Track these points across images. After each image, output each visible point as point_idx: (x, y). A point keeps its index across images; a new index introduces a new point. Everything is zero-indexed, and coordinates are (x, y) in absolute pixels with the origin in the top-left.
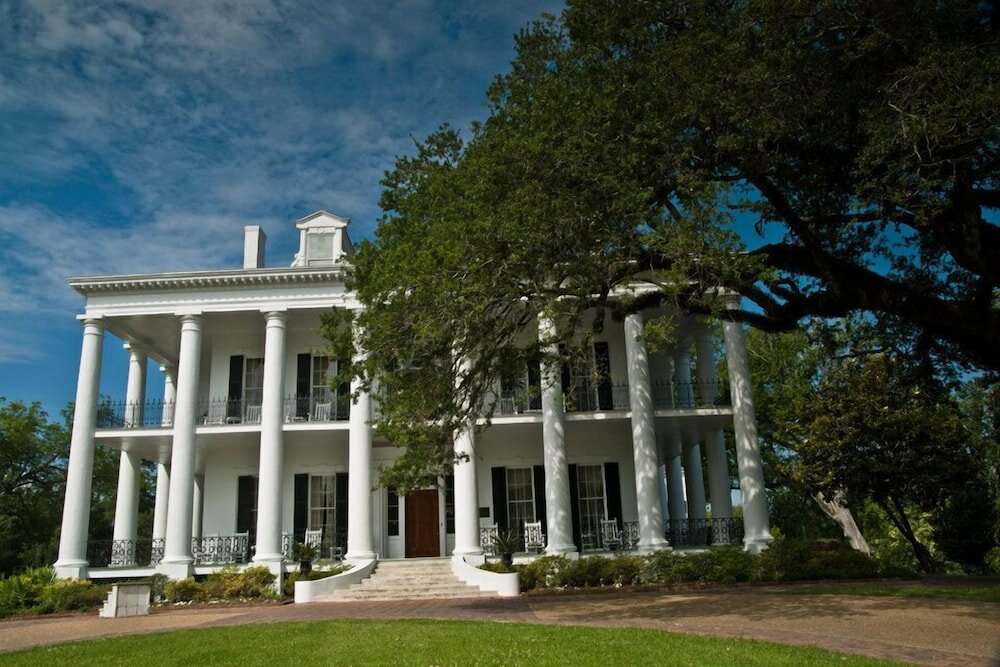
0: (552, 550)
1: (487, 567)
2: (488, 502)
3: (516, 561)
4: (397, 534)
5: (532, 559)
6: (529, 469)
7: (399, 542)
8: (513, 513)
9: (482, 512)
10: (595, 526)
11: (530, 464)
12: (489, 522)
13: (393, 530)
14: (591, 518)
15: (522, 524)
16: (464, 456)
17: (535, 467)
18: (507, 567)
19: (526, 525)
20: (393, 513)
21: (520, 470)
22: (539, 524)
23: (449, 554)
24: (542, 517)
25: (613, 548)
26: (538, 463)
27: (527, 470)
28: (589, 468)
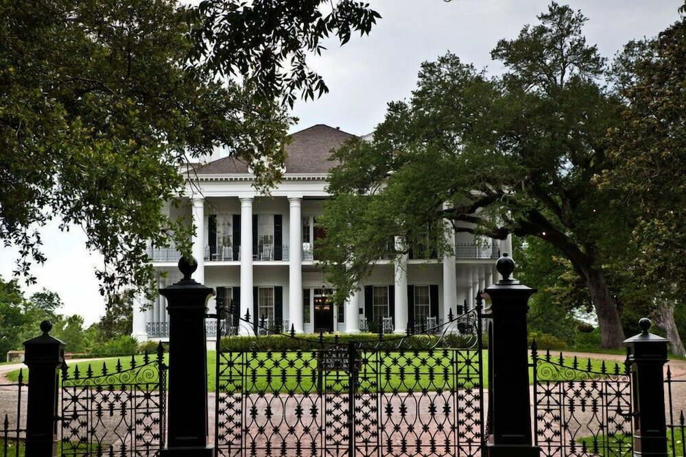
0: (397, 332)
2: (363, 307)
6: (386, 287)
7: (311, 325)
8: (376, 312)
10: (423, 321)
11: (387, 284)
12: (363, 317)
14: (421, 316)
15: (381, 318)
17: (390, 286)
19: (384, 319)
20: (307, 310)
21: (380, 288)
22: (391, 318)
24: (392, 314)
25: (433, 333)
26: (392, 284)
27: (386, 288)
28: (421, 287)
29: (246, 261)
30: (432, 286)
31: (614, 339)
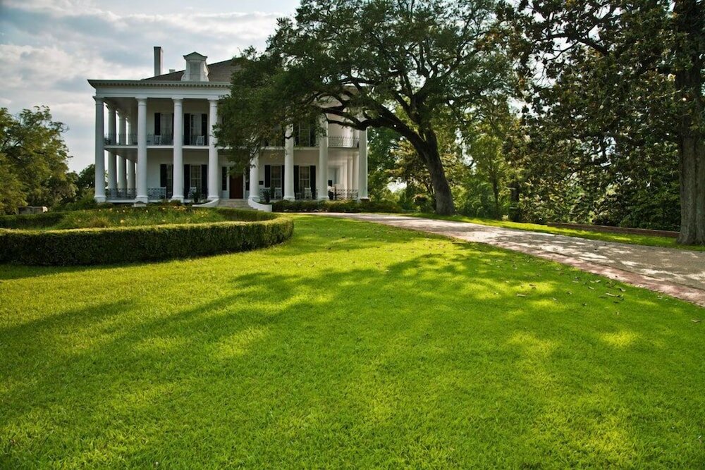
0: (286, 197)
1: (261, 203)
2: (263, 179)
3: (271, 201)
4: (226, 190)
5: (278, 201)
7: (227, 192)
8: (272, 183)
9: (261, 183)
10: (302, 190)
11: (280, 164)
12: (263, 187)
13: (224, 188)
14: (303, 187)
15: (274, 188)
16: (254, 165)
17: (282, 166)
18: (267, 203)
20: (224, 182)
21: (276, 166)
23: (247, 198)
24: (283, 185)
26: (283, 164)
27: (279, 167)
28: (304, 167)
29: (177, 145)
30: (311, 166)
31: (447, 208)
